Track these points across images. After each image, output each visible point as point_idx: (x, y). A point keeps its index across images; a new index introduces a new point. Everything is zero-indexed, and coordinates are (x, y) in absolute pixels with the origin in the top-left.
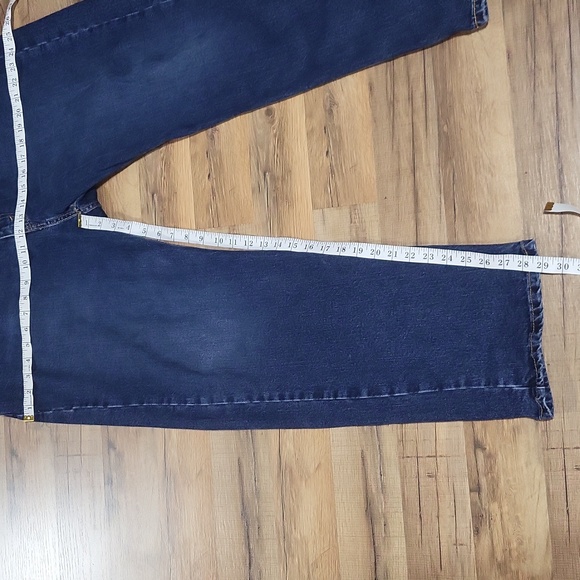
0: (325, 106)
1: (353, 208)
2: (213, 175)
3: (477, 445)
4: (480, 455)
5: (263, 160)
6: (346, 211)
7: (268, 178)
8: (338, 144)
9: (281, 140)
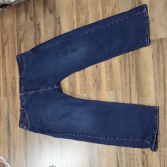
0: (109, 65)
1: (116, 91)
2: (84, 81)
3: (144, 153)
4: (144, 155)
5: (95, 78)
6: (114, 92)
7: (96, 82)
8: (113, 75)
9: (99, 73)
